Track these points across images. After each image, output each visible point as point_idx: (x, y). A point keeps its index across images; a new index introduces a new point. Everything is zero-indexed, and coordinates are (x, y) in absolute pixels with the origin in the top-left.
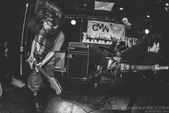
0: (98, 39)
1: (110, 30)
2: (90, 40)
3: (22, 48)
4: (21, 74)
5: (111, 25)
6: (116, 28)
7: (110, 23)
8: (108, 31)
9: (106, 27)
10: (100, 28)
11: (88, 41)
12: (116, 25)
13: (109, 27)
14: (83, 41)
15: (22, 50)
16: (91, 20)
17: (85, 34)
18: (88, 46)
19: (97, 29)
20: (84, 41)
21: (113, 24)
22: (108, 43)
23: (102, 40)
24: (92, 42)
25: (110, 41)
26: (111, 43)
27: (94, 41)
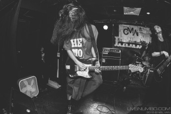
0: (129, 44)
1: (139, 34)
2: (122, 44)
3: (58, 54)
4: (58, 77)
5: (140, 28)
6: (145, 32)
7: (140, 27)
8: (137, 35)
9: (135, 30)
10: (131, 33)
11: (120, 45)
12: (145, 28)
13: (138, 31)
14: (115, 45)
15: (59, 56)
16: (122, 24)
17: (116, 38)
18: (120, 51)
19: (128, 33)
21: (142, 27)
22: (138, 47)
23: (132, 44)
24: (123, 46)
25: (140, 45)
26: (141, 46)
27: (125, 45)
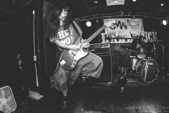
0: (118, 39)
1: (128, 26)
2: (110, 41)
4: (38, 85)
5: (128, 20)
6: (133, 24)
7: (127, 19)
8: (126, 28)
9: (123, 23)
10: (118, 26)
12: (133, 20)
13: (126, 24)
14: (102, 43)
15: (35, 60)
18: (109, 45)
19: (115, 28)
20: (104, 42)
21: (130, 19)
22: (128, 41)
23: (122, 38)
24: (112, 42)
25: (130, 39)
26: (132, 40)
27: (114, 41)
